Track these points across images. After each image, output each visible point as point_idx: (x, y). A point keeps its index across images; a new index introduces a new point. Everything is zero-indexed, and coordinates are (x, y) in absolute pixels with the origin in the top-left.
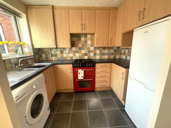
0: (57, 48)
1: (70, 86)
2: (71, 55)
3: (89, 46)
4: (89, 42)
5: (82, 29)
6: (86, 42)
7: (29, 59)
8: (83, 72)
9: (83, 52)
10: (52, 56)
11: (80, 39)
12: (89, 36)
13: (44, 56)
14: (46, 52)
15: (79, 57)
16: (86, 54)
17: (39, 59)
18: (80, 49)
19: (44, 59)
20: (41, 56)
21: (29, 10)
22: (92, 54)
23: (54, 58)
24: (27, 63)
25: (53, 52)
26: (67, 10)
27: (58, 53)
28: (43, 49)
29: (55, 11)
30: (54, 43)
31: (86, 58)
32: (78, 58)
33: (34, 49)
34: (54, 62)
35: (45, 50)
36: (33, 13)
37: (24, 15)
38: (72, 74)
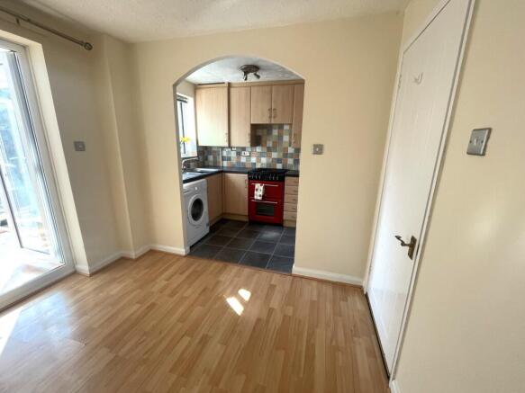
0: (230, 147)
1: (242, 209)
2: (253, 160)
3: (286, 145)
4: (286, 138)
5: (270, 117)
6: (280, 137)
7: (193, 161)
8: (262, 188)
9: (275, 155)
10: (223, 159)
11: (269, 133)
12: (286, 127)
13: (211, 158)
14: (215, 152)
15: (267, 164)
16: (279, 161)
17: (204, 162)
18: (269, 149)
19: (211, 164)
20: (207, 159)
21: (198, 92)
22: (290, 161)
23: (225, 164)
24: (188, 166)
25: (225, 154)
26: (249, 89)
27: (233, 154)
28: (211, 147)
29: (232, 90)
30: (226, 138)
31: (279, 166)
32: (265, 167)
33: (198, 147)
34: (225, 169)
35: (214, 149)
36: (203, 94)
37: (191, 100)
38: (247, 190)
